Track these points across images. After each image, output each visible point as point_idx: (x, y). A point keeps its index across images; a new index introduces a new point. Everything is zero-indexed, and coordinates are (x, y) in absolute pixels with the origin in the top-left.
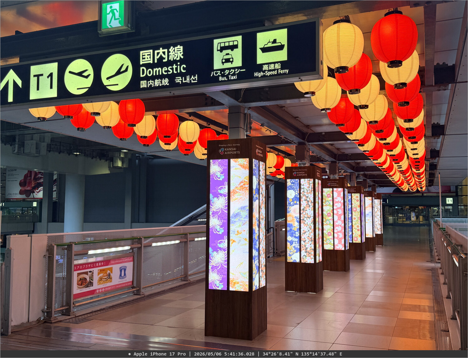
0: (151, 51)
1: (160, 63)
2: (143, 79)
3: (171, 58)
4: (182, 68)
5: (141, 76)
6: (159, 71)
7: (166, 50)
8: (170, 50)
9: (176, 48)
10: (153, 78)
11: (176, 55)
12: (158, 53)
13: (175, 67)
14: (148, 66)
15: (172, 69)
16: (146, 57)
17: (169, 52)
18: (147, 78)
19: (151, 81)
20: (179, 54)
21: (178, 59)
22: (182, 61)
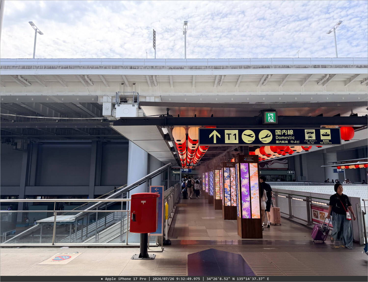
0: (280, 130)
1: (284, 135)
2: (277, 140)
3: (288, 134)
4: (293, 138)
5: (276, 139)
6: (284, 138)
7: (286, 131)
8: (288, 131)
9: (290, 131)
10: (282, 140)
11: (291, 133)
12: (283, 132)
13: (290, 137)
14: (279, 136)
15: (289, 138)
16: (278, 132)
17: (287, 132)
18: (279, 140)
19: (280, 141)
20: (292, 133)
21: (291, 134)
22: (293, 135)
